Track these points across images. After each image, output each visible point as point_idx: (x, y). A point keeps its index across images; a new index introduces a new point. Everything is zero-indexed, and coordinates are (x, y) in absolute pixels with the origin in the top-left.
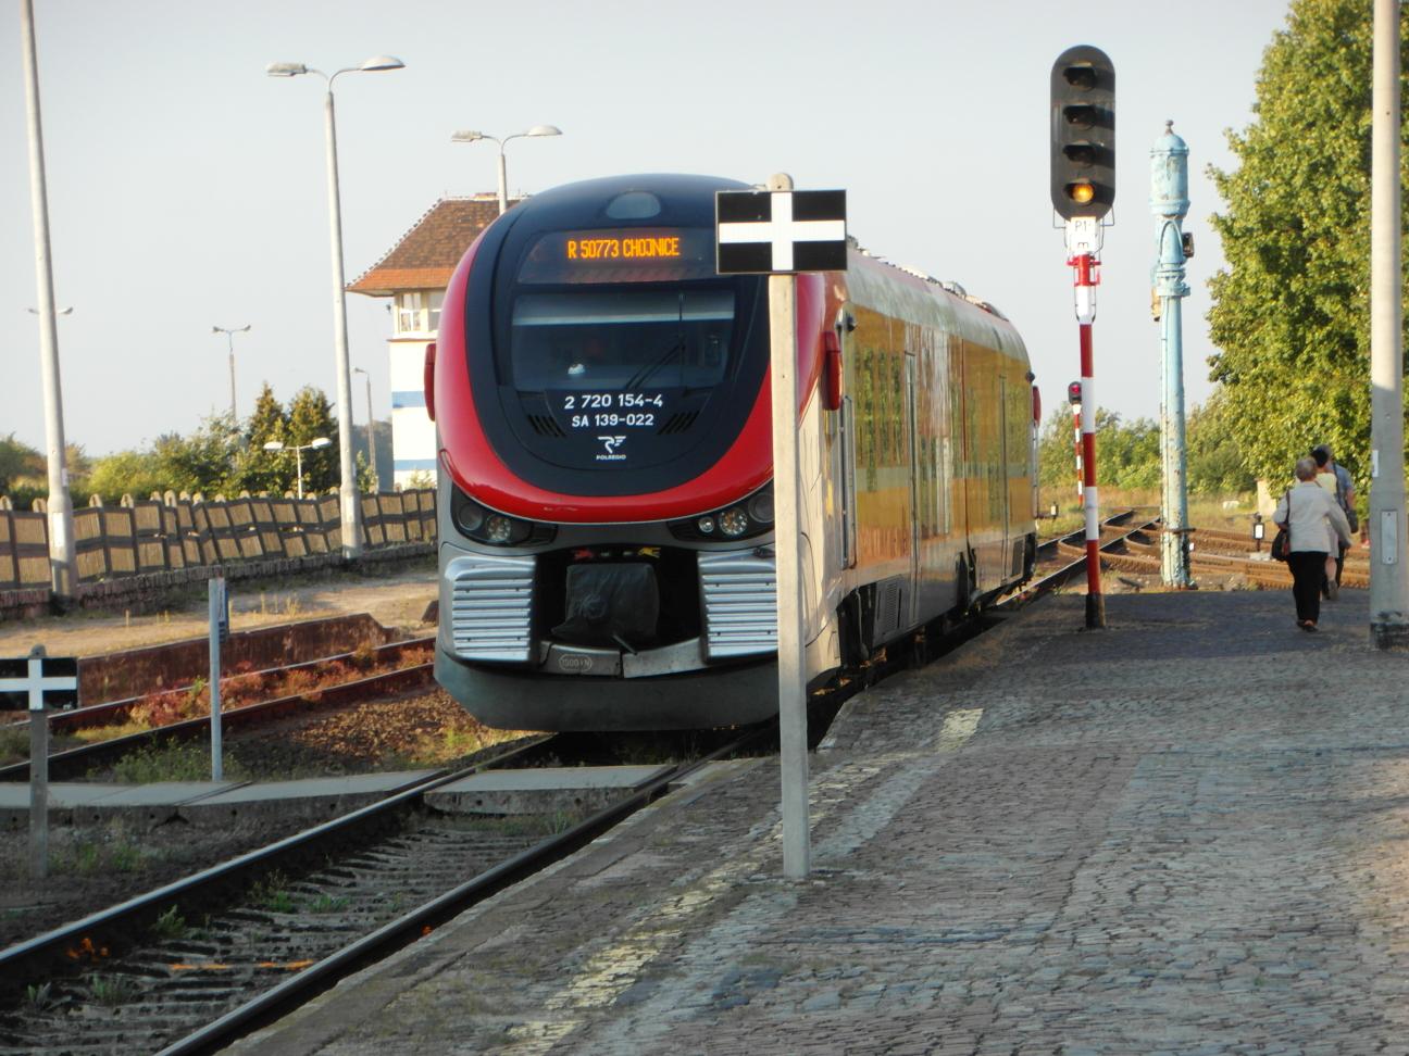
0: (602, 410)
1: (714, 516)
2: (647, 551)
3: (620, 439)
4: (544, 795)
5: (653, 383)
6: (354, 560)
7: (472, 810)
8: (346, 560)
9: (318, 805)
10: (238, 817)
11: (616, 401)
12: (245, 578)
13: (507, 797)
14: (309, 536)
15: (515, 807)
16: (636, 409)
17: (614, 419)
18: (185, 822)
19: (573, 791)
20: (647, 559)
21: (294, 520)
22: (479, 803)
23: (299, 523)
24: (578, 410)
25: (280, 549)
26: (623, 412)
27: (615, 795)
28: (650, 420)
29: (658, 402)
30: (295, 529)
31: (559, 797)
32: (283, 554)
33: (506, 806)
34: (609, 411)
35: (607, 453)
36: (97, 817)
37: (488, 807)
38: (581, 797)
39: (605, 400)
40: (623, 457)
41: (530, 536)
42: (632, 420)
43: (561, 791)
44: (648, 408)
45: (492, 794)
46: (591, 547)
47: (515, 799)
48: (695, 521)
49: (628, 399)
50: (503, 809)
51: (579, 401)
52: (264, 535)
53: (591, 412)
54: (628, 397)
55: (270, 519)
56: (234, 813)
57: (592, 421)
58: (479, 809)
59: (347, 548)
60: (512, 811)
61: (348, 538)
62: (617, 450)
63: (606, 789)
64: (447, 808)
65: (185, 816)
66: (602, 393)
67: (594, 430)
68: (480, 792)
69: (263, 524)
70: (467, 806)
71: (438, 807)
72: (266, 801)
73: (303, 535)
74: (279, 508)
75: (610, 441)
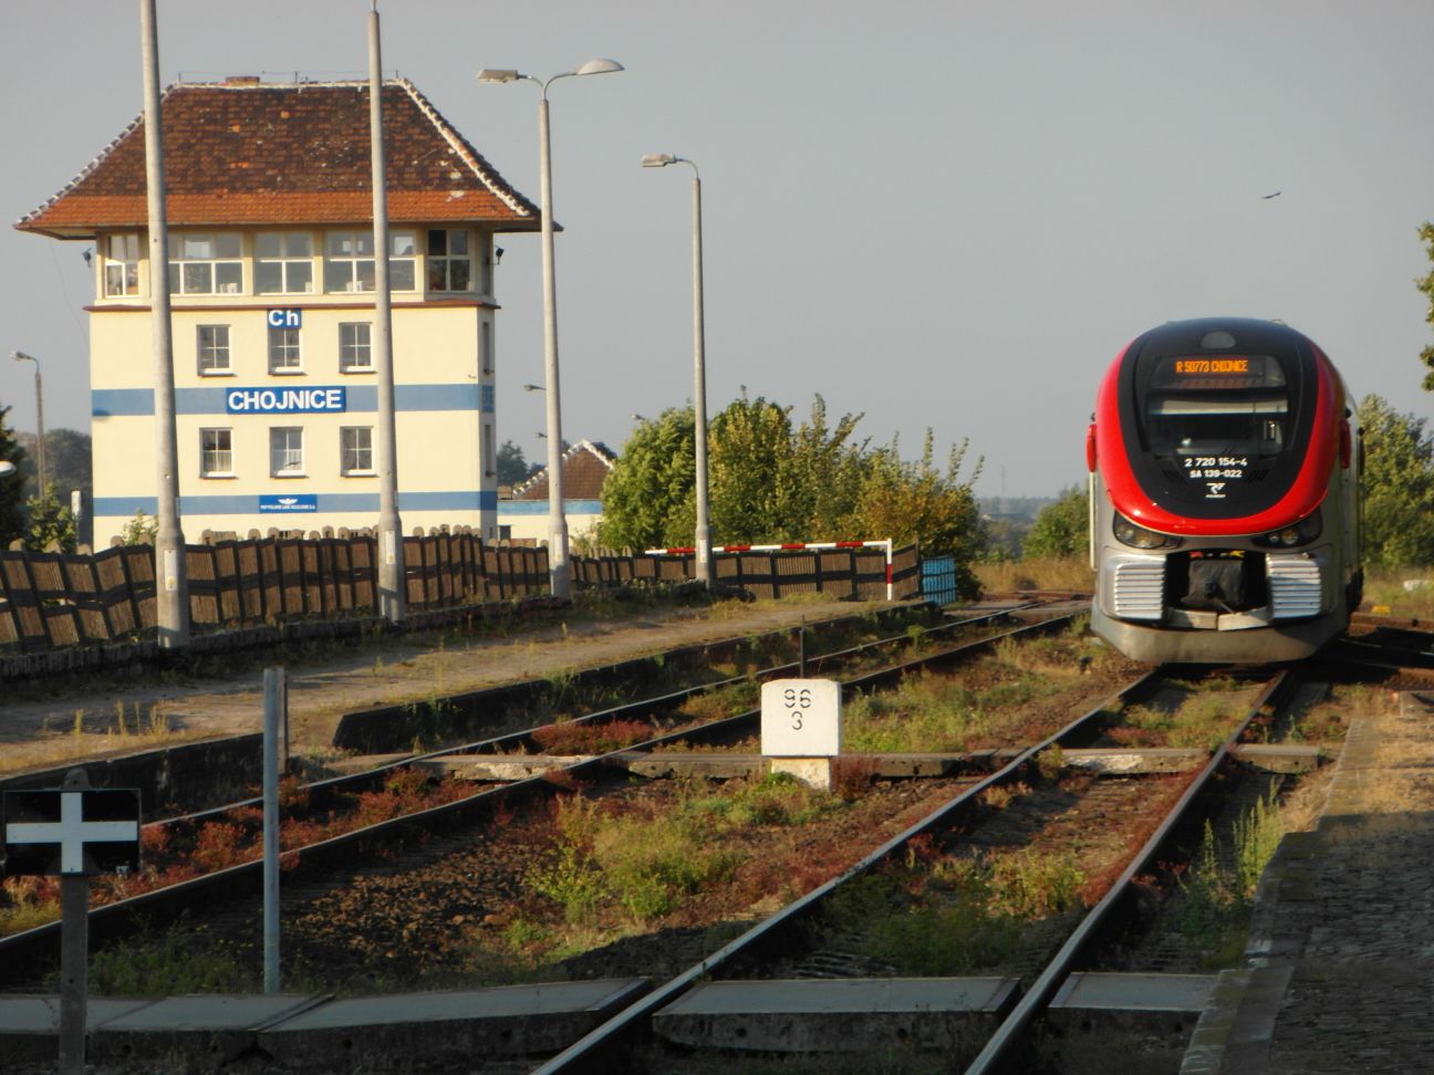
0: (1209, 468)
1: (1279, 533)
2: (1237, 553)
3: (1221, 485)
4: (847, 1023)
5: (1241, 451)
6: (175, 651)
7: (729, 1044)
8: (163, 651)
9: (482, 1033)
10: (354, 1050)
11: (1217, 462)
12: (24, 677)
13: (786, 1023)
14: (84, 613)
15: (801, 1041)
16: (1230, 467)
17: (1216, 473)
18: (268, 1057)
19: (894, 1015)
20: (1236, 558)
21: (61, 588)
22: (742, 1033)
23: (68, 592)
24: (1194, 467)
25: (41, 632)
26: (1222, 469)
27: (963, 1022)
28: (1238, 474)
29: (1244, 463)
30: (62, 602)
31: (871, 1027)
32: (47, 639)
33: (784, 1039)
34: (1214, 468)
35: (1211, 493)
36: (127, 1049)
37: (756, 1040)
38: (908, 1026)
39: (1210, 461)
40: (1223, 496)
41: (1165, 542)
42: (1227, 474)
43: (875, 1015)
44: (1237, 467)
45: (762, 1019)
46: (1202, 551)
47: (799, 1028)
48: (1267, 536)
49: (1224, 461)
50: (782, 1044)
51: (1194, 462)
52: (19, 610)
53: (1202, 469)
54: (1225, 459)
55: (26, 585)
56: (348, 1044)
57: (1203, 474)
58: (740, 1043)
59: (166, 632)
60: (796, 1047)
61: (166, 616)
62: (1219, 492)
63: (947, 1013)
64: (690, 1040)
65: (268, 1048)
66: (1208, 457)
67: (1204, 480)
68: (744, 1016)
69: (19, 592)
70: (720, 1038)
71: (675, 1038)
72: (399, 1026)
73: (73, 611)
74: (40, 567)
75: (1216, 487)
